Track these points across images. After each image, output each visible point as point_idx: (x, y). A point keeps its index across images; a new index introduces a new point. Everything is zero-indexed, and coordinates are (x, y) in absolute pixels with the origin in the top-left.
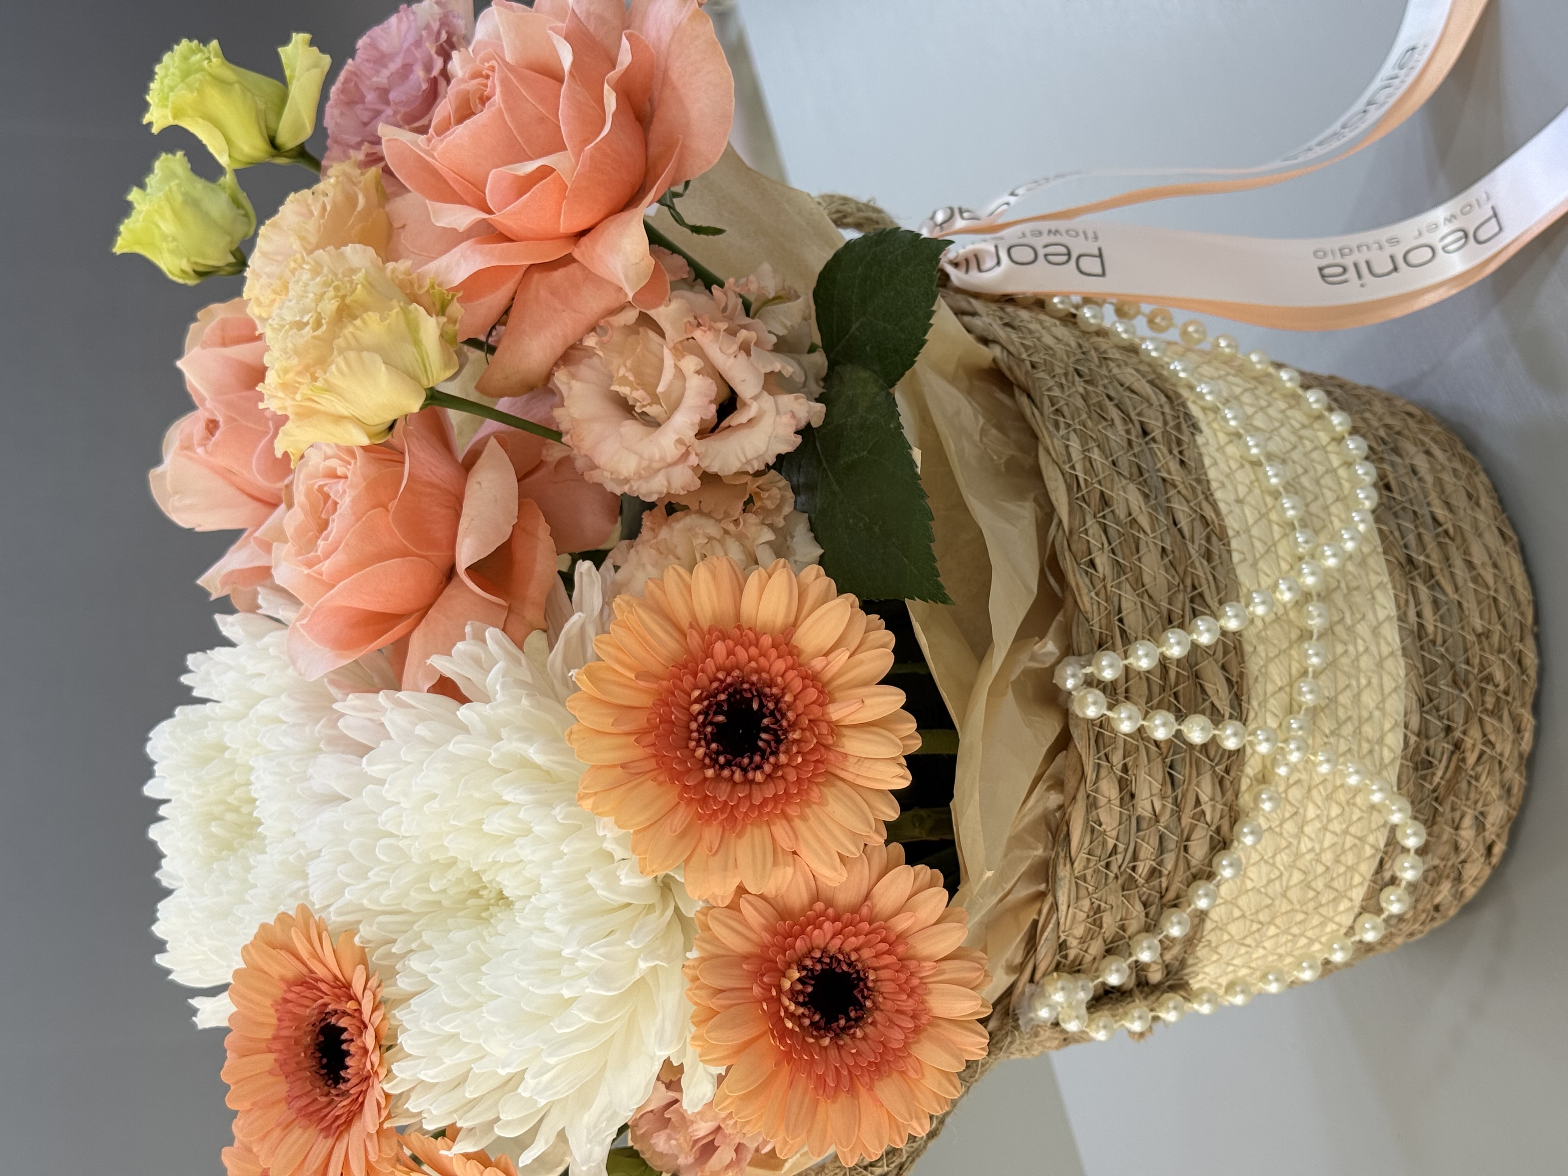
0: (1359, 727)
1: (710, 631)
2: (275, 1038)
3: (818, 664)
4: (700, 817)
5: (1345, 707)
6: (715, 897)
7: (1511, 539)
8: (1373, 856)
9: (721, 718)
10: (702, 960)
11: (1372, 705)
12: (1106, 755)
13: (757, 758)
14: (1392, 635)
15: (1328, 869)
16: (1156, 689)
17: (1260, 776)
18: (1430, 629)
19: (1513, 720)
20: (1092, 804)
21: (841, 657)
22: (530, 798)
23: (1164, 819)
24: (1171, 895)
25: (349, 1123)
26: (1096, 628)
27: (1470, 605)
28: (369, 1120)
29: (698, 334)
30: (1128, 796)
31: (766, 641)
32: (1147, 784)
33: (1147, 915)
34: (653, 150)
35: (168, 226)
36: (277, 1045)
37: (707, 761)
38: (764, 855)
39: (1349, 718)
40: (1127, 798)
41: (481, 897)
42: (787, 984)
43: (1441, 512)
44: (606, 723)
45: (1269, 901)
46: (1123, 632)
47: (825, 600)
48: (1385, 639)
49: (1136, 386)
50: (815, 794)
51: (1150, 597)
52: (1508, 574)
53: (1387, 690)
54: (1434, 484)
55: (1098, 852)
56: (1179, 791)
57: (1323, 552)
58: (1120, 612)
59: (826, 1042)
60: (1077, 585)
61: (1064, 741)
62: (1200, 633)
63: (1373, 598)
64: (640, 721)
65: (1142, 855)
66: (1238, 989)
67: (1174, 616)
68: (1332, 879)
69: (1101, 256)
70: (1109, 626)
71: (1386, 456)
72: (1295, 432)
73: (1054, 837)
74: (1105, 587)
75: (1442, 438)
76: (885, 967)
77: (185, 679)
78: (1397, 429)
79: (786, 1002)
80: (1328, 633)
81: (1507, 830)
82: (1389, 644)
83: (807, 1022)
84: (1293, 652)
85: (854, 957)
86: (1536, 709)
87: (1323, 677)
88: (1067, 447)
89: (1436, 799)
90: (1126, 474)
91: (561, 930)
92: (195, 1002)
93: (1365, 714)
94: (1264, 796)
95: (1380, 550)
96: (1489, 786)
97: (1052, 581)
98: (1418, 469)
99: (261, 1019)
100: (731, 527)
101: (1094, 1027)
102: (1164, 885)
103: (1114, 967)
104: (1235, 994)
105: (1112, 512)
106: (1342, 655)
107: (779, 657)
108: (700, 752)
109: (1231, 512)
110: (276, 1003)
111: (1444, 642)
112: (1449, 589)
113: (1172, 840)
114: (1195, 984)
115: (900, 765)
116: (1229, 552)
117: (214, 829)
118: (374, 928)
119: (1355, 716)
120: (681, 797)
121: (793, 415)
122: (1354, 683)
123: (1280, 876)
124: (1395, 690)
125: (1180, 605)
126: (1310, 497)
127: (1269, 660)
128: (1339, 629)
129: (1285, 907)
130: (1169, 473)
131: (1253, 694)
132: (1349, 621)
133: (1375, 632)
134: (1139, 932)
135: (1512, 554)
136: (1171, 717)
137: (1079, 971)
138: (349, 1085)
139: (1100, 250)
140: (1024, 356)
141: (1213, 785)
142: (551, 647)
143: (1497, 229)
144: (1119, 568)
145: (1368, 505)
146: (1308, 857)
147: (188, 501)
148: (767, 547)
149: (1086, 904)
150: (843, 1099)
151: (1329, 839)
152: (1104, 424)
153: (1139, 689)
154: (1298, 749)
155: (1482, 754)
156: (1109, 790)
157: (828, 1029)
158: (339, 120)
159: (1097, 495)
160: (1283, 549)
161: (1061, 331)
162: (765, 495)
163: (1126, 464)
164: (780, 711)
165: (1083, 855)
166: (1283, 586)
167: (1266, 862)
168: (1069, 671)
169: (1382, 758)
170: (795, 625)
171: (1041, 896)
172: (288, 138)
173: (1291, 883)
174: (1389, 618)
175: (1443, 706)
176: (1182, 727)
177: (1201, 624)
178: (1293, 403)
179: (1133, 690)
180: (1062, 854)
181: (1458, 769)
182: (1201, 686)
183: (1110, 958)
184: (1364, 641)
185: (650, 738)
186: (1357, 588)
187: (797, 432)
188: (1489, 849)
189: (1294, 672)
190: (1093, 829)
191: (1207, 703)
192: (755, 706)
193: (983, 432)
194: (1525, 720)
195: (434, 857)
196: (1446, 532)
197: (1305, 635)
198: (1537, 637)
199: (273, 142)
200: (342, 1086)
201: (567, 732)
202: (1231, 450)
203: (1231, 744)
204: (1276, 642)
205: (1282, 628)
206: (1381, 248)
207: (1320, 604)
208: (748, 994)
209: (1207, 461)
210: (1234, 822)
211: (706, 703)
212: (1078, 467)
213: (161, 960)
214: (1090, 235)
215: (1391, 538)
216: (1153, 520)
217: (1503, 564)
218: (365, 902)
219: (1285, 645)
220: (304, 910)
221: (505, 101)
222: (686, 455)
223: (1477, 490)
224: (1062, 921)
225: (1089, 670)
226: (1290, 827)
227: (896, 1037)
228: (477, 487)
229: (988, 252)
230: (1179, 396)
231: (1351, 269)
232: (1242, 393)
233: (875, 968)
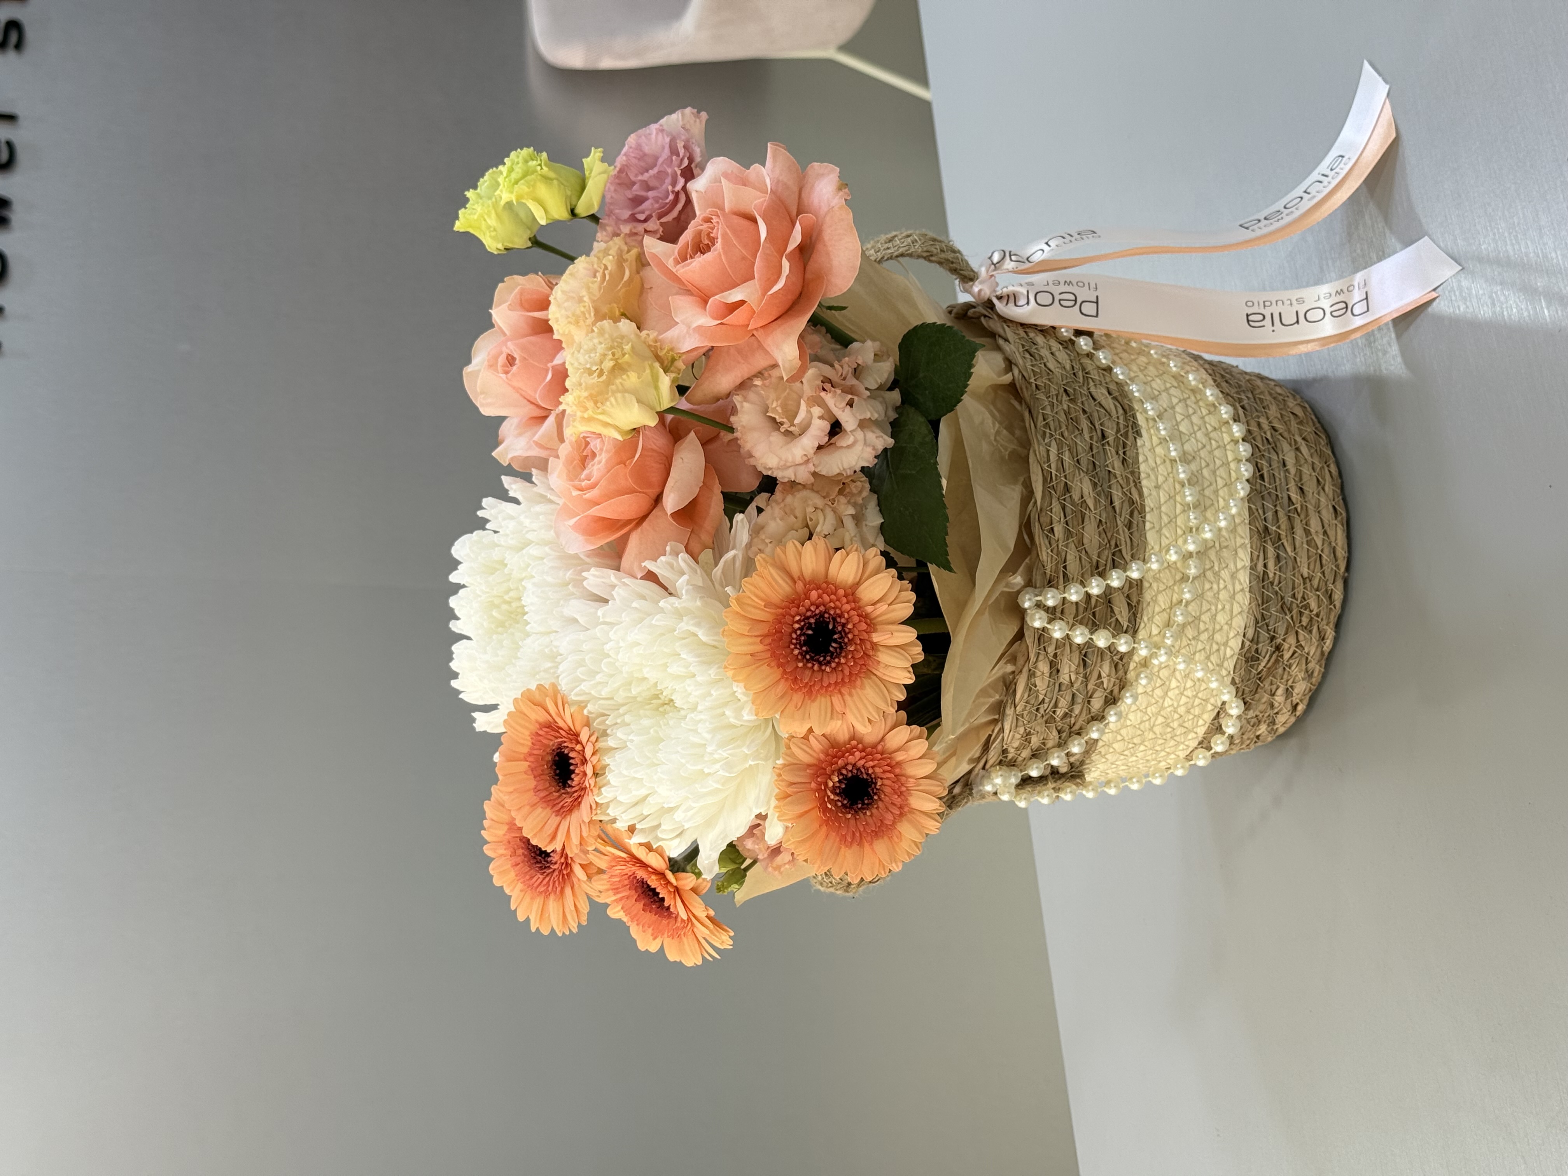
0: (1213, 635)
1: (810, 583)
2: (530, 754)
3: (869, 609)
4: (792, 689)
5: (1205, 623)
6: (796, 733)
7: (1341, 514)
8: (1213, 710)
9: (810, 632)
10: (785, 765)
11: (1223, 622)
12: (1044, 648)
13: (828, 658)
14: (1244, 578)
15: (1181, 716)
16: (1081, 610)
17: (1143, 662)
18: (1271, 575)
19: (1320, 633)
20: (1032, 674)
21: (883, 607)
22: (697, 660)
23: (1076, 686)
24: (1076, 727)
25: (570, 811)
26: (1048, 572)
27: (1303, 561)
28: (583, 813)
29: (823, 394)
31: (841, 592)
32: (1068, 666)
33: (1060, 738)
34: (809, 276)
35: (492, 221)
36: (531, 759)
37: (800, 657)
38: (826, 713)
39: (1207, 630)
40: (1054, 672)
41: (659, 698)
42: (831, 784)
43: (1294, 496)
44: (745, 629)
45: (1141, 733)
46: (1065, 575)
47: (877, 572)
48: (1239, 581)
49: (1104, 403)
50: (858, 682)
51: (1086, 552)
52: (1333, 539)
53: (1235, 612)
54: (1295, 475)
55: (1032, 702)
56: (1088, 670)
57: (1204, 528)
58: (1065, 562)
59: (849, 816)
60: (1040, 543)
61: (1020, 636)
62: (1113, 580)
63: (1236, 553)
64: (764, 629)
65: (1060, 705)
66: (1112, 785)
67: (1100, 565)
68: (1184, 722)
69: (1097, 303)
70: (1056, 571)
71: (1266, 454)
72: (1207, 435)
73: (1007, 689)
74: (1058, 546)
75: (1311, 437)
76: (888, 778)
77: (480, 513)
78: (1281, 431)
79: (829, 794)
80: (1202, 576)
81: (1308, 697)
82: (1241, 584)
83: (840, 804)
84: (1176, 588)
85: (870, 772)
86: (1338, 626)
87: (1193, 604)
88: (1048, 451)
89: (1260, 679)
90: (1085, 470)
91: (707, 736)
92: (476, 714)
93: (1218, 627)
94: (1142, 676)
95: (1247, 521)
96: (1297, 671)
97: (1026, 537)
98: (1287, 463)
99: (522, 741)
100: (830, 503)
101: (1018, 798)
102: (1072, 722)
103: (1035, 766)
104: (1110, 788)
105: (1071, 496)
106: (1209, 590)
107: (847, 603)
108: (796, 652)
109: (1150, 494)
110: (531, 734)
111: (1280, 583)
112: (1289, 549)
113: (1080, 698)
114: (1088, 777)
115: (909, 672)
116: (1144, 522)
117: (495, 613)
118: (596, 707)
119: (1211, 628)
120: (783, 677)
121: (874, 449)
122: (1213, 608)
123: (1150, 719)
124: (1240, 613)
125: (1105, 558)
126: (1206, 484)
127: (1159, 592)
128: (1209, 574)
129: (1151, 735)
130: (1114, 469)
131: (1145, 613)
132: (1216, 568)
133: (1233, 576)
134: (1054, 747)
135: (1339, 525)
136: (1086, 631)
137: (1014, 765)
138: (574, 789)
139: (1097, 297)
140: (1032, 380)
141: (1111, 667)
142: (716, 565)
143: (1366, 308)
144: (1068, 534)
145: (1242, 494)
146: (1169, 709)
147: (489, 400)
148: (850, 517)
149: (1021, 730)
150: (855, 847)
151: (1184, 700)
152: (1077, 432)
153: (1070, 611)
154: (1166, 653)
155: (1295, 652)
156: (1043, 667)
157: (851, 808)
158: (613, 195)
159: (1062, 485)
160: (1179, 521)
161: (1062, 355)
162: (853, 485)
163: (1086, 462)
164: (844, 631)
165: (1023, 703)
166: (1172, 552)
167: (1141, 711)
168: (1027, 597)
169: (1225, 654)
170: (858, 584)
171: (995, 722)
172: (582, 209)
173: (1157, 723)
174: (1244, 567)
175: (1271, 623)
176: (1093, 637)
177: (1114, 574)
178: (1212, 409)
179: (1066, 611)
180: (1010, 701)
181: (1277, 661)
182: (1111, 608)
183: (1034, 760)
184: (1224, 581)
185: (768, 640)
186: (1226, 547)
187: (875, 457)
188: (1295, 707)
189: (1174, 600)
190: (1031, 688)
191: (1114, 619)
192: (831, 627)
193: (998, 433)
194: (1328, 633)
195: (635, 675)
196: (1296, 509)
197: (1185, 578)
198: (1345, 581)
199: (573, 212)
200: (569, 790)
201: (722, 630)
202: (1159, 450)
203: (1123, 648)
204: (1165, 581)
205: (1170, 572)
206: (1291, 304)
207: (1197, 561)
208: (808, 786)
209: (1141, 459)
210: (1122, 688)
211: (802, 623)
212: (1053, 466)
213: (454, 684)
214: (1093, 286)
215: (1256, 514)
216: (1096, 502)
217: (1331, 533)
218: (593, 692)
219: (1171, 583)
220: (554, 686)
221: (723, 248)
222: (807, 461)
223: (1325, 481)
224: (1005, 738)
225: (1039, 598)
226: (1158, 692)
227: (889, 817)
228: (681, 460)
229: (1022, 294)
230: (1132, 408)
231: (1268, 318)
232: (1177, 404)
233: (881, 779)
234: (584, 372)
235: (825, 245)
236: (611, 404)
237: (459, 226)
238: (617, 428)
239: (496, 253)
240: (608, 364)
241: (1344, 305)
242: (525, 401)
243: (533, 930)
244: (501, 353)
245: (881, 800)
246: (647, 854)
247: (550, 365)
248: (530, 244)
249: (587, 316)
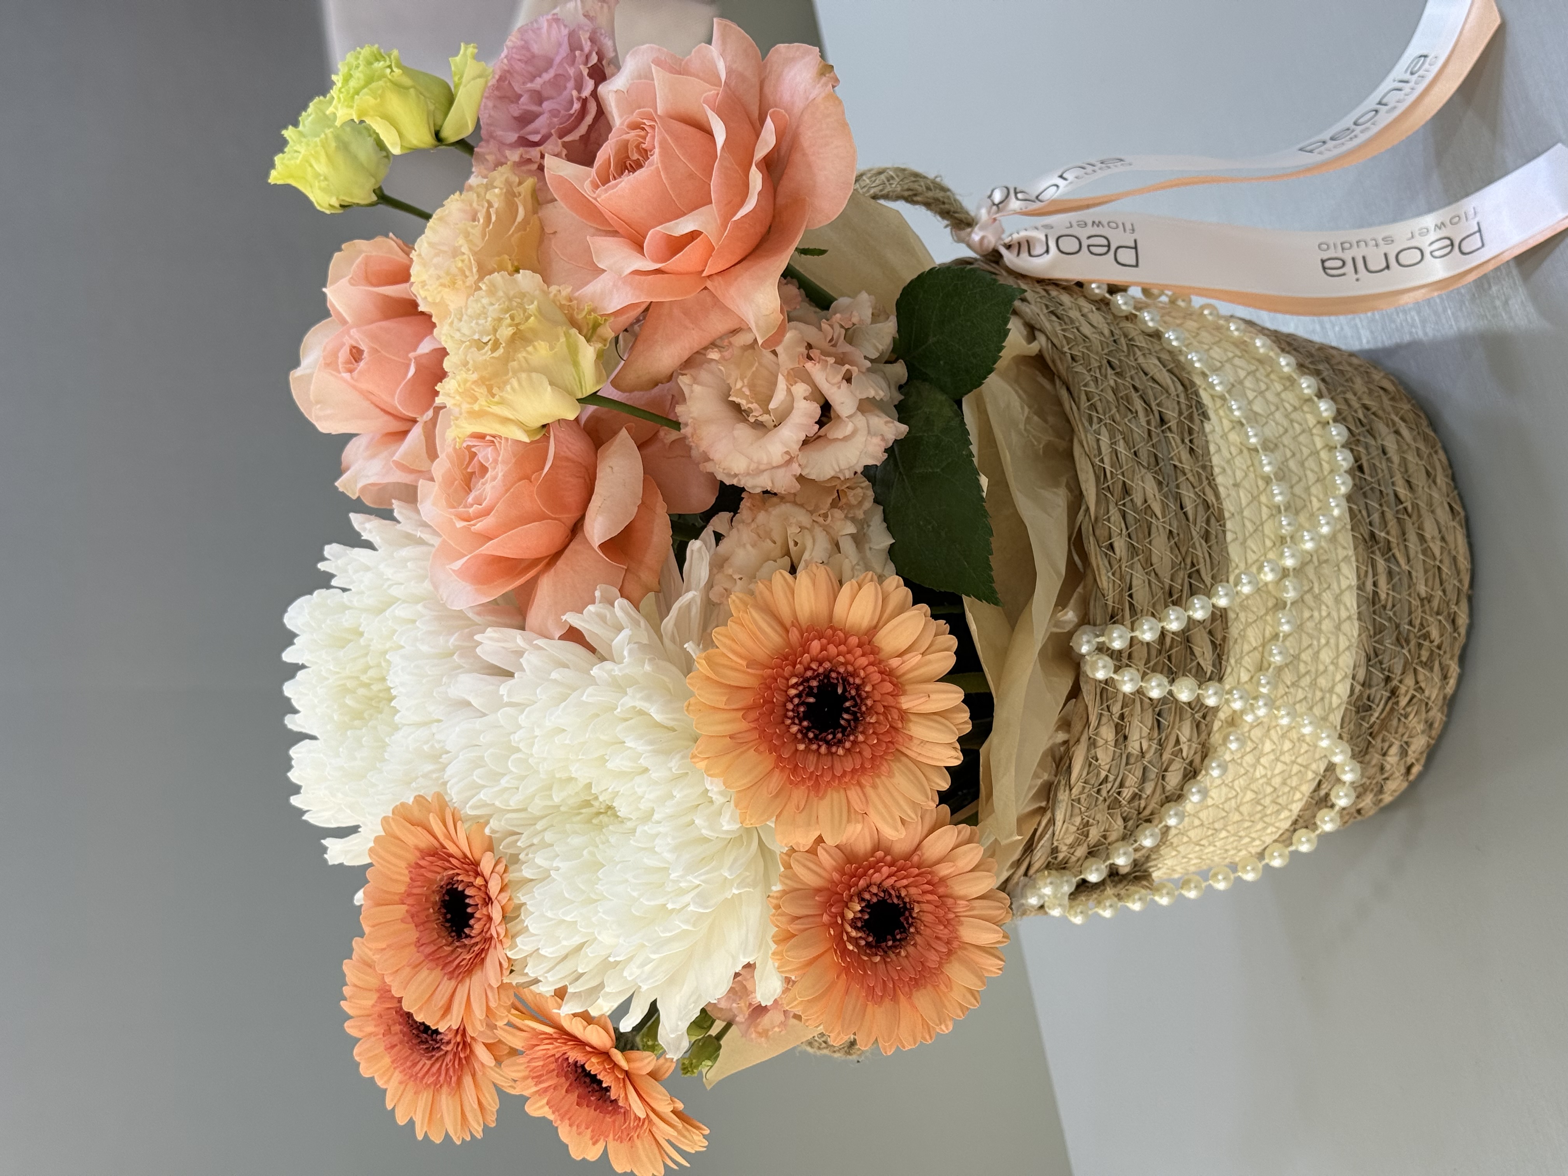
0: (1315, 679)
1: (808, 630)
2: (409, 895)
3: (894, 662)
4: (791, 782)
5: (1306, 663)
6: (798, 844)
7: (1459, 513)
8: (1314, 779)
9: (811, 700)
10: (784, 893)
11: (1328, 661)
12: (1108, 707)
13: (839, 735)
14: (1350, 601)
15: (1275, 789)
16: (1154, 653)
17: (1230, 719)
18: (1383, 596)
19: (1442, 669)
20: (1093, 743)
21: (914, 659)
22: (650, 748)
23: (1148, 756)
24: (1147, 812)
25: (469, 972)
26: (1110, 603)
27: (1419, 575)
28: (490, 973)
29: (809, 365)
30: (1122, 737)
31: (853, 640)
32: (1138, 730)
33: (1125, 827)
34: (781, 200)
35: (322, 167)
36: (410, 901)
37: (799, 736)
38: (841, 816)
39: (1308, 672)
40: (1121, 740)
41: (592, 806)
42: (850, 915)
43: (1402, 492)
44: (719, 699)
45: (1224, 814)
46: (1131, 605)
47: (901, 610)
48: (1345, 605)
49: (1158, 377)
50: (884, 768)
51: (1156, 574)
52: (1452, 546)
53: (1342, 646)
54: (1400, 465)
55: (1092, 782)
56: (1164, 735)
57: (1303, 536)
58: (1130, 588)
59: (877, 959)
60: (1098, 566)
61: (1075, 692)
62: (1195, 610)
63: (1339, 569)
64: (748, 699)
65: (1127, 784)
66: (1192, 885)
67: (1174, 591)
68: (1278, 797)
69: (1136, 248)
70: (1121, 602)
71: (1362, 439)
72: (1287, 416)
73: (1057, 767)
74: (1120, 567)
75: (1411, 416)
76: (928, 902)
77: (321, 566)
78: (1374, 409)
79: (849, 929)
80: (1299, 602)
81: (1425, 755)
82: (1347, 609)
83: (863, 943)
84: (1268, 618)
85: (903, 894)
86: (1462, 660)
87: (1290, 638)
88: (1098, 440)
89: (1371, 734)
90: (1145, 464)
91: (668, 856)
92: (326, 842)
93: (1321, 668)
94: (1232, 738)
95: (1349, 527)
96: (1415, 723)
97: (1076, 558)
98: (1388, 450)
99: (395, 877)
100: (821, 520)
101: (1072, 912)
102: (1142, 806)
103: (1094, 868)
104: (1190, 890)
105: (1132, 500)
106: (1308, 619)
107: (863, 655)
108: (794, 729)
109: (1229, 495)
110: (410, 866)
111: (1394, 606)
112: (1402, 561)
113: (1153, 772)
114: (1156, 875)
115: (955, 748)
116: (1224, 532)
117: (349, 701)
118: (503, 823)
119: (1313, 670)
120: (777, 766)
121: (883, 439)
122: (1315, 643)
123: (1236, 796)
124: (1348, 648)
125: (1180, 581)
126: (1295, 479)
127: (1248, 625)
128: (1308, 598)
129: (1236, 817)
130: (1181, 462)
131: (1232, 654)
132: (1316, 590)
133: (1338, 600)
134: (1117, 841)
135: (1458, 528)
136: (1165, 681)
137: (1064, 868)
138: (473, 941)
139: (1135, 241)
140: (1066, 349)
141: (1192, 729)
142: (666, 613)
143: (1480, 244)
144: (1133, 551)
145: (1343, 490)
146: (1261, 781)
147: (329, 412)
148: (849, 538)
149: (1078, 820)
150: (887, 1003)
151: (1280, 767)
152: (1130, 416)
153: (1140, 654)
154: (1265, 705)
155: (1413, 697)
156: (1107, 733)
157: (877, 947)
158: (492, 113)
159: (1120, 485)
160: (1268, 529)
161: (1097, 318)
162: (851, 494)
163: (1146, 455)
164: (859, 695)
165: (1080, 784)
166: (1266, 569)
167: (1227, 785)
168: (1085, 638)
169: (1331, 703)
170: (876, 627)
171: (1042, 811)
172: (450, 133)
173: (1245, 800)
174: (1350, 587)
175: (1385, 661)
176: (1172, 688)
177: (1197, 602)
178: (1288, 384)
179: (1135, 655)
180: (1063, 782)
181: (1392, 710)
182: (1190, 648)
183: (1091, 860)
184: (1327, 607)
185: (755, 714)
186: (1326, 561)
187: (886, 451)
188: (1409, 769)
189: (1268, 634)
190: (1091, 763)
191: (1195, 663)
192: (840, 691)
193: (1028, 420)
194: (1451, 670)
195: (557, 776)
196: (1405, 509)
197: (1280, 605)
198: (1470, 599)
199: (437, 136)
200: (466, 941)
201: (686, 704)
202: (1233, 437)
203: (1211, 702)
204: (1255, 610)
205: (1261, 596)
206: (1377, 245)
207: (1295, 580)
208: (818, 919)
209: (1212, 448)
210: (1204, 757)
211: (801, 688)
212: (1107, 460)
213: (295, 801)
214: (1129, 227)
215: (1359, 516)
216: (1165, 507)
217: (1450, 538)
218: (497, 803)
219: (1263, 612)
220: (439, 797)
221: (662, 162)
222: (790, 461)
223: (1435, 469)
224: (1057, 833)
225: (1101, 639)
226: (1249, 759)
227: (933, 958)
228: (609, 470)
229: (1039, 240)
230: (1193, 384)
231: (1350, 263)
232: (1245, 377)
233: (918, 902)
234: (470, 347)
235: (804, 155)
236: (513, 389)
237: (275, 177)
238: (520, 425)
239: (328, 212)
240: (506, 332)
241: (1448, 242)
242: (378, 410)
243: (420, 1137)
244: (343, 344)
245: (918, 932)
246: (585, 1028)
247: (412, 355)
248: (374, 198)
249: (467, 273)
